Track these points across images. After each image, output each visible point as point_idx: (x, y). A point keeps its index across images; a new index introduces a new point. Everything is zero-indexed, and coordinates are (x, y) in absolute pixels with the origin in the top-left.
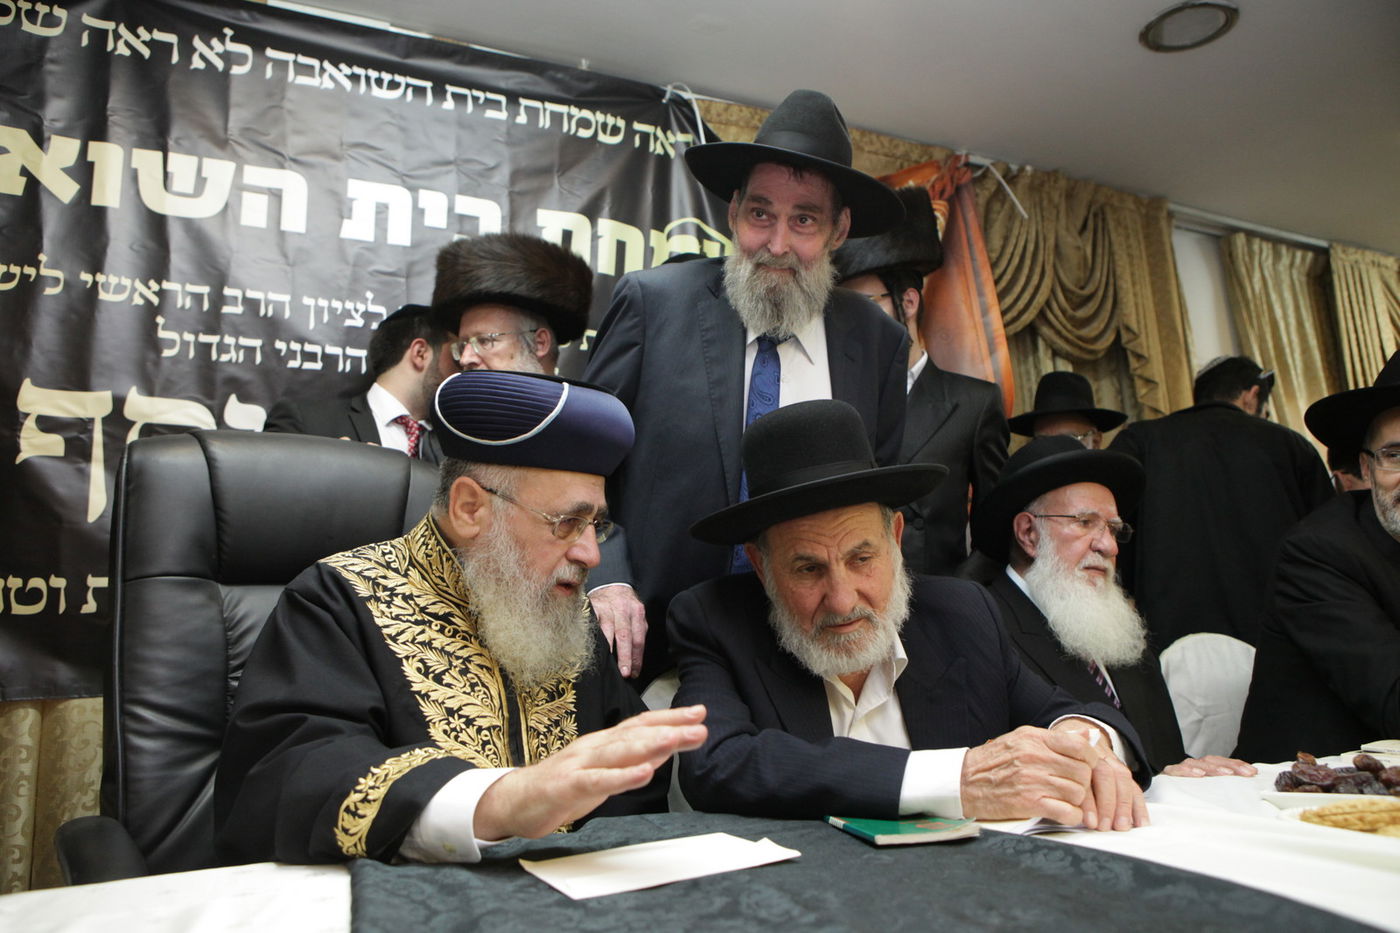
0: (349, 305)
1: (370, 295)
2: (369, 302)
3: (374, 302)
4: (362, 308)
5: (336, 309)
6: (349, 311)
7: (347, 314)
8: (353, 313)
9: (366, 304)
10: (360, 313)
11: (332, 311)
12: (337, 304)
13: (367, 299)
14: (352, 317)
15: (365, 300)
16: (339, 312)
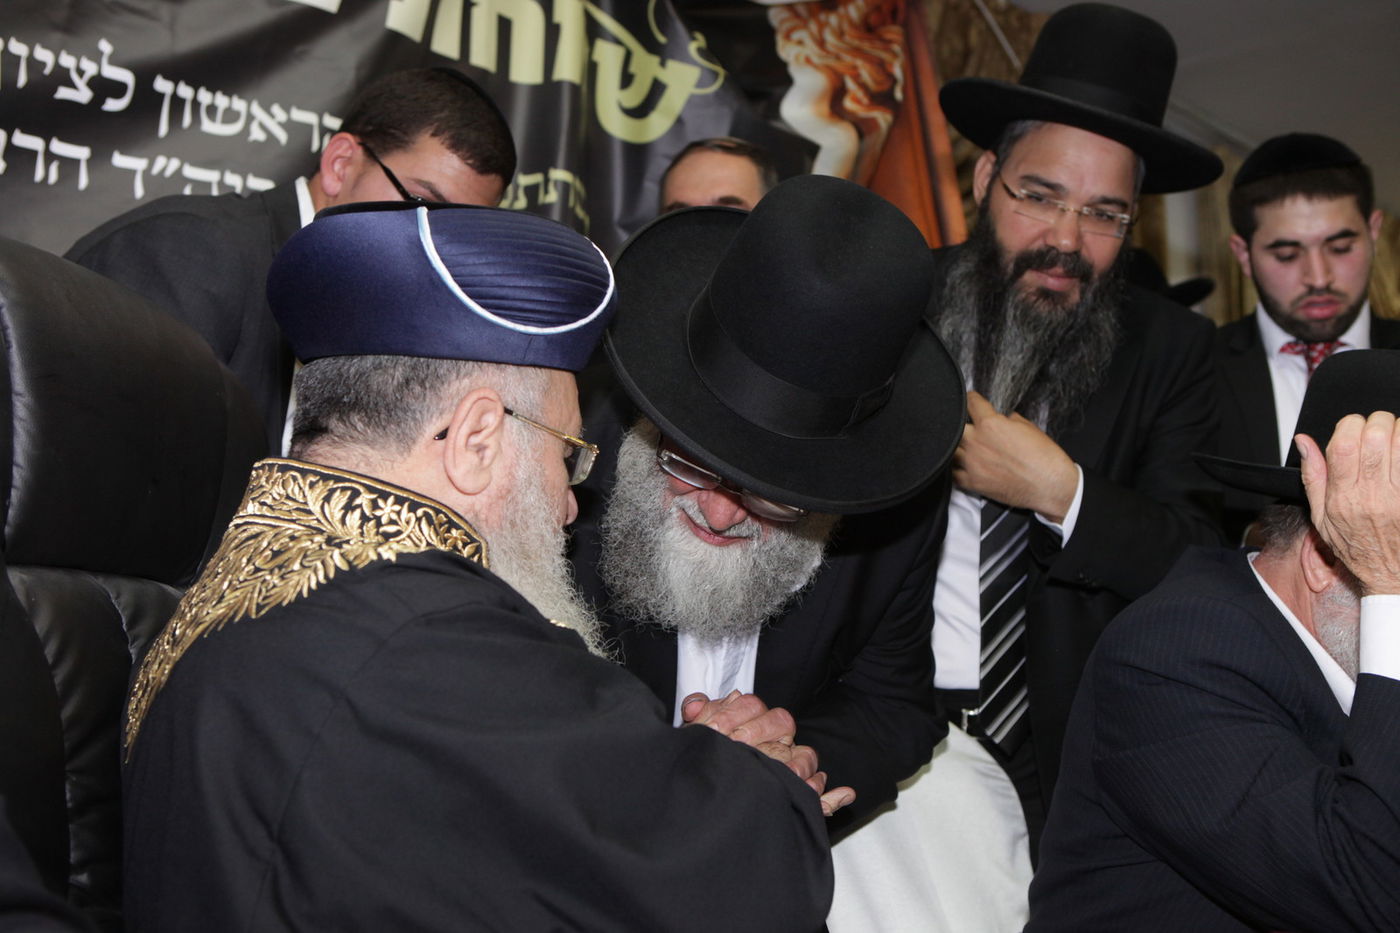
0: (68, 61)
1: (105, 47)
2: (105, 61)
3: (114, 61)
4: (90, 68)
5: (43, 65)
6: (67, 71)
7: (62, 77)
8: (74, 76)
9: (98, 62)
10: (87, 76)
11: (34, 65)
12: (43, 55)
13: (100, 54)
14: (71, 85)
15: (96, 56)
16: (47, 71)
